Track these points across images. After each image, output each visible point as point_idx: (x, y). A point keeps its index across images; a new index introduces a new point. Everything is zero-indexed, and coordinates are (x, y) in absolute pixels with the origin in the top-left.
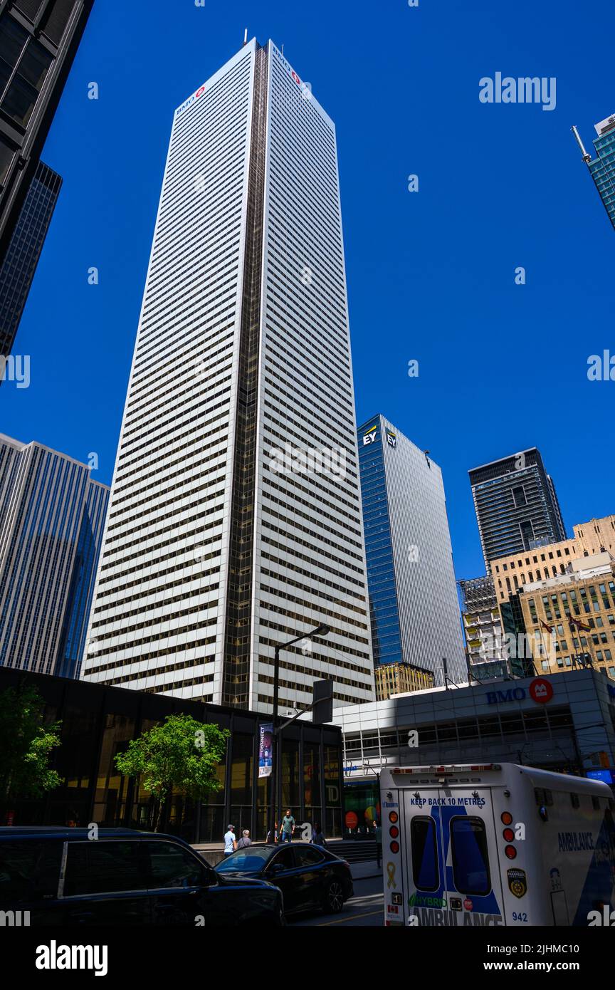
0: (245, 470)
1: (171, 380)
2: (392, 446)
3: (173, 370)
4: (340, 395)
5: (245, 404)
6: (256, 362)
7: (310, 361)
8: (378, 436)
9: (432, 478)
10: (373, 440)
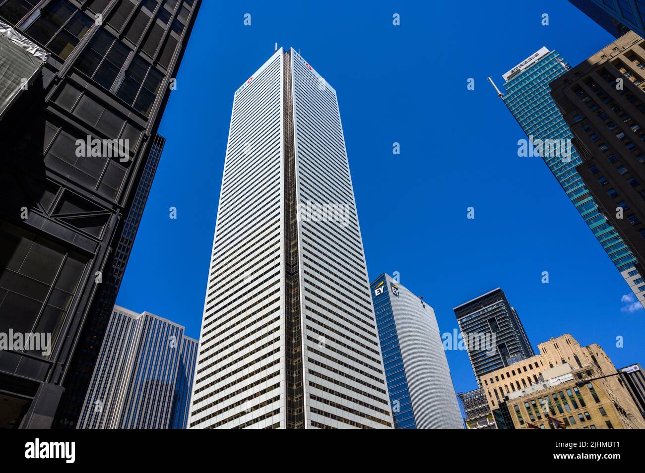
0: (293, 321)
1: (239, 262)
2: (396, 295)
3: (240, 254)
4: (356, 262)
5: (291, 274)
6: (296, 244)
7: (333, 241)
8: (385, 289)
9: (427, 316)
10: (382, 292)
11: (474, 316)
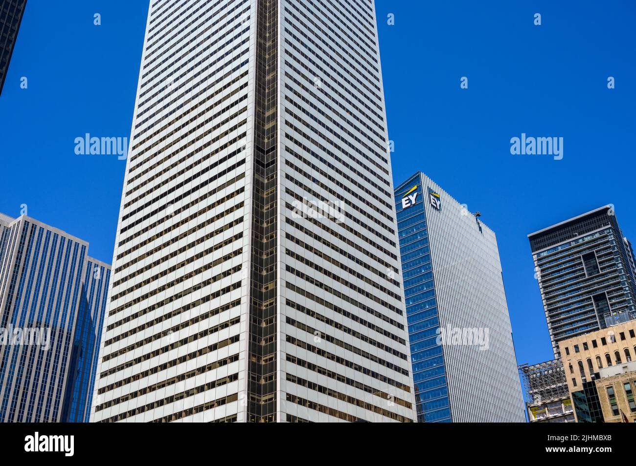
0: (265, 241)
2: (436, 208)
4: (372, 151)
5: (263, 165)
6: (275, 116)
8: (419, 197)
9: (485, 245)
10: (414, 202)
11: (560, 249)
